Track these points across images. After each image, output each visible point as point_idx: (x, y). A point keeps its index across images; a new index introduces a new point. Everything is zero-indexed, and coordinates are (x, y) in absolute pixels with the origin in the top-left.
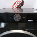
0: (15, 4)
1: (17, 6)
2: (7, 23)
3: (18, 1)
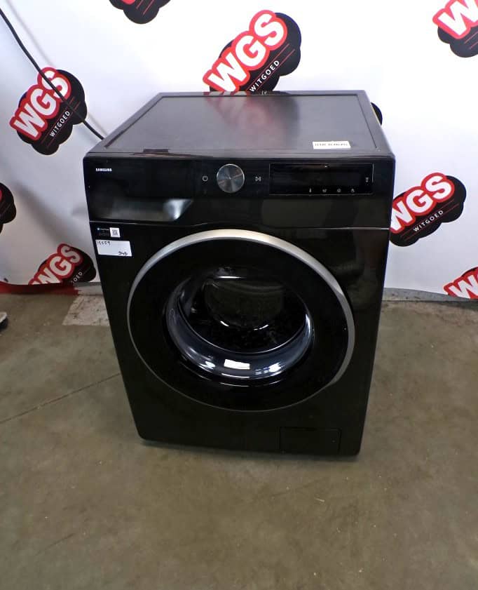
0: (230, 57)
1: (242, 76)
2: (192, 201)
3: (251, 32)
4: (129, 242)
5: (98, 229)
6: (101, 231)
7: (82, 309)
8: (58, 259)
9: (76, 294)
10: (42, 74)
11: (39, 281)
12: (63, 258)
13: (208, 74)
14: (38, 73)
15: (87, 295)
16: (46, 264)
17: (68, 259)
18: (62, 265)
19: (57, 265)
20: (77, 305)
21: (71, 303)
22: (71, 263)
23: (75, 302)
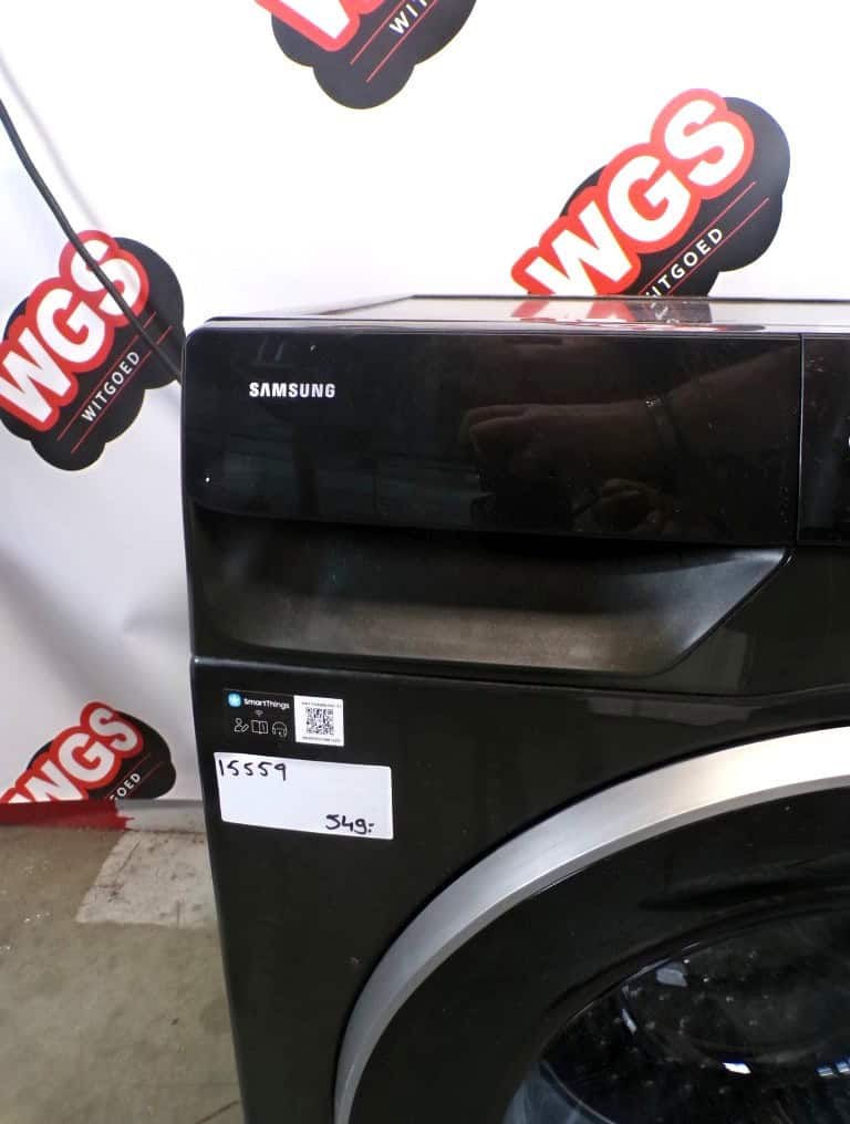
4: (388, 770)
5: (234, 700)
6: (245, 712)
7: (133, 870)
8: (80, 740)
9: (120, 826)
10: (76, 243)
11: (26, 794)
12: (94, 738)
13: (529, 258)
14: (66, 240)
15: (148, 831)
16: (49, 752)
17: (106, 741)
18: (90, 756)
19: (78, 755)
20: (122, 860)
21: (104, 853)
22: (113, 750)
23: (116, 849)
